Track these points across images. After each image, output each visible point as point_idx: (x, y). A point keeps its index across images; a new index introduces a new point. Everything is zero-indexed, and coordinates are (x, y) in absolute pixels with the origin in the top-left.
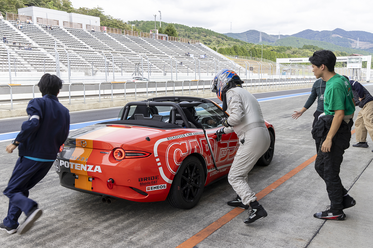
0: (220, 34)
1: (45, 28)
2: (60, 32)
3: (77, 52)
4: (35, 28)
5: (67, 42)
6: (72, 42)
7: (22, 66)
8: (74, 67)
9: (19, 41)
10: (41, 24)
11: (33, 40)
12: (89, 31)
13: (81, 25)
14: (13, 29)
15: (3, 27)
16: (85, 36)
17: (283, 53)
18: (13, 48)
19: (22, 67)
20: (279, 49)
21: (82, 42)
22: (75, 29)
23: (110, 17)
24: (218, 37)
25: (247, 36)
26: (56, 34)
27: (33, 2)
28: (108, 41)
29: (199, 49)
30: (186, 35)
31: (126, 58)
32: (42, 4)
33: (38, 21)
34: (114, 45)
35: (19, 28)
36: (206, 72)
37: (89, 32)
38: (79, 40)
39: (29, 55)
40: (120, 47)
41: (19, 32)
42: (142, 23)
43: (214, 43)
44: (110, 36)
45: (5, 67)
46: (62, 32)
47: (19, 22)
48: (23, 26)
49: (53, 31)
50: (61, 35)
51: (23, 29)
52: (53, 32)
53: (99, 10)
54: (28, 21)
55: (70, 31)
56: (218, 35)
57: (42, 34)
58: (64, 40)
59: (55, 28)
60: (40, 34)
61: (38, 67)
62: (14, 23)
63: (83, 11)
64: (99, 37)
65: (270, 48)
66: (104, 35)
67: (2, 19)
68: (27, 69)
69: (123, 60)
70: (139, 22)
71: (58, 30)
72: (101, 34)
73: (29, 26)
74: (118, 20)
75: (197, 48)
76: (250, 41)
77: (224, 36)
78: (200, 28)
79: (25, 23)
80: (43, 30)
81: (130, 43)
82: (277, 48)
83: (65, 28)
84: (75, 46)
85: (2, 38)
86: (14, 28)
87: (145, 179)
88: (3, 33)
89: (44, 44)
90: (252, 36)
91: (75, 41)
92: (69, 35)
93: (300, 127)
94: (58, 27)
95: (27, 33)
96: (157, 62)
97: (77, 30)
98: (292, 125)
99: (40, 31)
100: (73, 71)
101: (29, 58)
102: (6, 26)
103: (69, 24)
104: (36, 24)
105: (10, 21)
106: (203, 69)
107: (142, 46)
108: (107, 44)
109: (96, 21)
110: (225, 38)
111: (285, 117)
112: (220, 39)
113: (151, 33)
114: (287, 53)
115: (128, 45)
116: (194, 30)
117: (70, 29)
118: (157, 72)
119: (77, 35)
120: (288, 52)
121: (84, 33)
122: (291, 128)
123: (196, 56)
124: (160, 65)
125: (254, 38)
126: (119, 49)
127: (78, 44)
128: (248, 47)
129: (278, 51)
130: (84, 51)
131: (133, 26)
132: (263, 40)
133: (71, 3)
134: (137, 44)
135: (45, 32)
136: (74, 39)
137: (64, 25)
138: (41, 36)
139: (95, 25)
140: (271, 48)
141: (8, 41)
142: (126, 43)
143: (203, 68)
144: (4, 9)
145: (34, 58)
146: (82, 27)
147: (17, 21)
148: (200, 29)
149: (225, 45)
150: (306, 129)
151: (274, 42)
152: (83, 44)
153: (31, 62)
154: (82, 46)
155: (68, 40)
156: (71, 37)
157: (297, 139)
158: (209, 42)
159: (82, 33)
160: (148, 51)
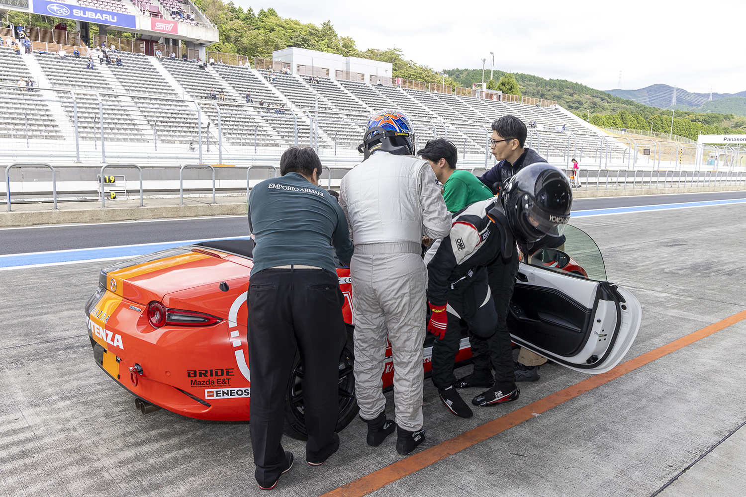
0: (597, 92)
1: (308, 81)
2: (329, 86)
3: (352, 117)
4: (294, 80)
5: (338, 102)
6: (346, 102)
7: (269, 138)
8: (344, 141)
9: (269, 100)
10: (303, 75)
11: (289, 99)
12: (374, 85)
13: (363, 75)
14: (262, 82)
15: (249, 79)
16: (366, 93)
17: (715, 125)
18: (259, 110)
19: (268, 140)
20: (707, 118)
21: (361, 103)
22: (353, 82)
23: (413, 63)
24: (594, 97)
25: (649, 95)
26: (323, 90)
27: (299, 42)
28: (401, 101)
29: (555, 116)
30: (538, 92)
31: (428, 129)
32: (312, 45)
33: (298, 70)
34: (411, 107)
35: (270, 80)
36: (562, 156)
37: (374, 87)
38: (357, 100)
39: (279, 122)
40: (420, 110)
41: (271, 87)
42: (466, 73)
43: (585, 106)
44: (405, 94)
45: (243, 139)
46: (332, 86)
47: (272, 71)
48: (276, 78)
49: (320, 85)
50: (331, 92)
51: (276, 82)
52: (320, 87)
53: (396, 52)
54: (284, 70)
55: (345, 84)
56: (595, 93)
57: (303, 90)
58: (334, 99)
59: (322, 80)
60: (299, 90)
61: (291, 141)
62: (265, 73)
63: (372, 55)
64: (389, 95)
65: (690, 116)
66: (397, 92)
67: (248, 67)
68: (276, 142)
69: (423, 132)
70: (461, 72)
71: (327, 83)
72: (392, 90)
73: (285, 78)
74: (424, 68)
75: (551, 114)
76: (654, 103)
77: (606, 94)
78: (563, 81)
79: (280, 73)
80: (304, 83)
81: (437, 105)
82: (704, 117)
83: (338, 81)
84: (349, 108)
85: (245, 96)
86: (264, 81)
87: (203, 373)
88: (248, 88)
89: (303, 104)
90: (659, 96)
91: (350, 100)
92: (343, 91)
93: (689, 268)
94: (328, 78)
95: (281, 88)
96: (479, 136)
97: (356, 83)
98: (675, 262)
99: (300, 85)
100: (342, 148)
101: (279, 126)
102: (253, 78)
103: (344, 75)
104: (295, 74)
105: (259, 70)
106: (558, 151)
107: (457, 110)
108: (401, 106)
109: (385, 70)
110: (606, 98)
111: (671, 246)
112: (598, 100)
113: (474, 88)
114: (723, 126)
115: (434, 107)
116: (552, 84)
117: (344, 83)
118: (476, 153)
119: (354, 91)
120: (726, 124)
121: (366, 88)
122: (668, 269)
123: (547, 127)
124: (482, 142)
125: (661, 97)
126: (418, 115)
127: (355, 106)
128: (649, 113)
129: (705, 122)
130: (362, 116)
131: (445, 76)
132: (678, 101)
133: (354, 42)
134: (449, 107)
135: (307, 86)
136: (350, 98)
137: (336, 76)
138: (301, 92)
139: (384, 76)
140: (692, 117)
141: (253, 100)
142: (430, 104)
143: (558, 148)
144: (259, 52)
145: (286, 126)
146: (363, 79)
147: (270, 70)
148: (564, 83)
149: (605, 111)
150: (699, 274)
151: (700, 106)
152: (362, 105)
153: (282, 132)
154: (360, 109)
155: (341, 99)
156: (346, 95)
157: (668, 295)
158: (578, 105)
159: (362, 88)
160: (465, 118)
